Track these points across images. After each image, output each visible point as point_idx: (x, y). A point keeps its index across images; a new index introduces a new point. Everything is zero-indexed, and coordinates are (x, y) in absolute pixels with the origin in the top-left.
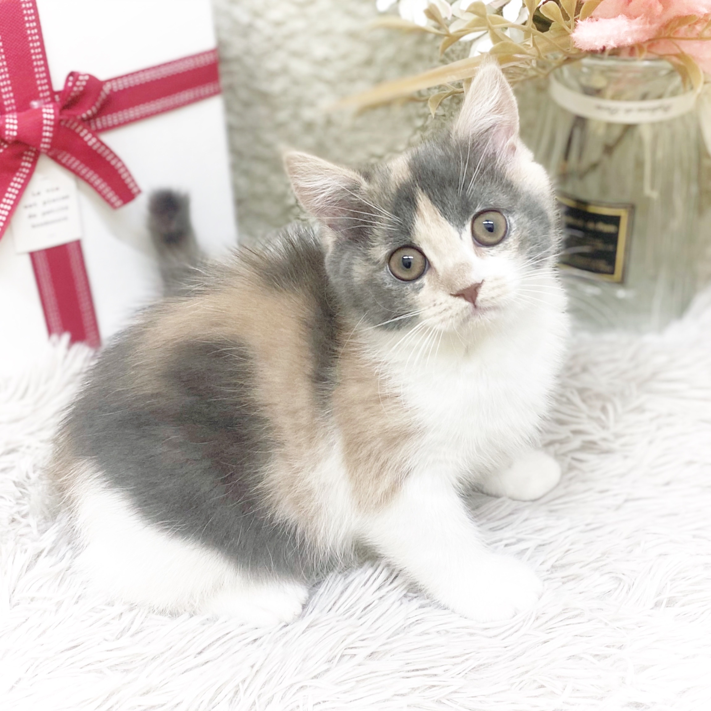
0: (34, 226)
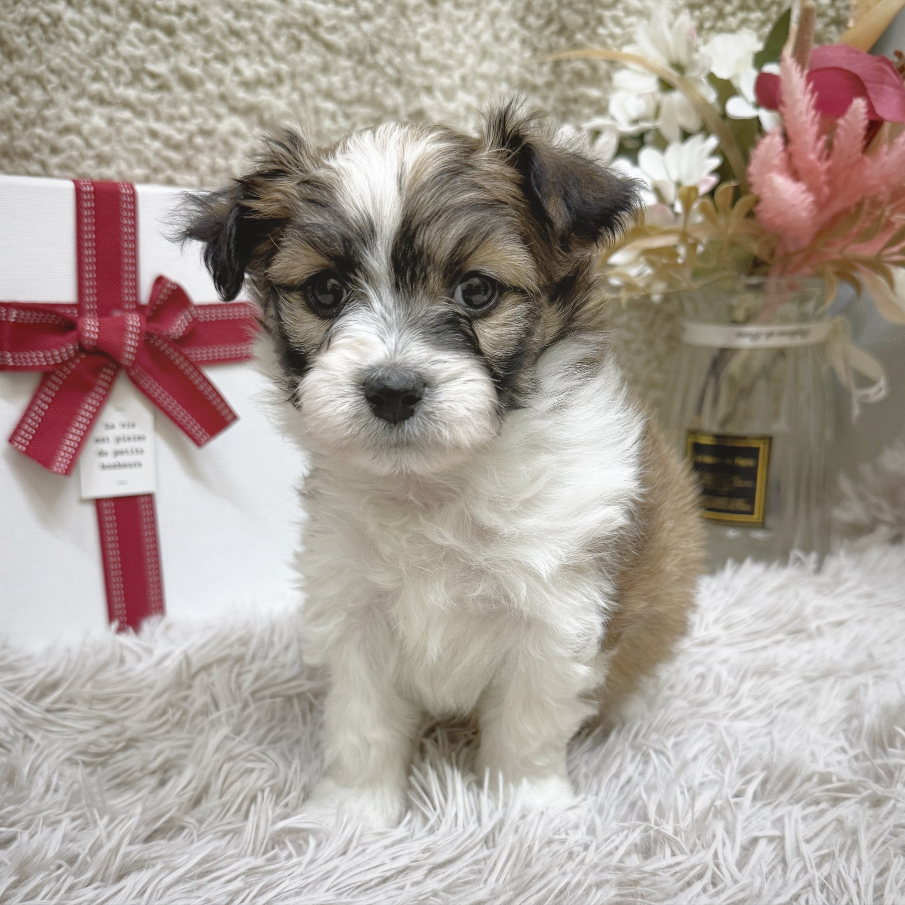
0: (104, 467)
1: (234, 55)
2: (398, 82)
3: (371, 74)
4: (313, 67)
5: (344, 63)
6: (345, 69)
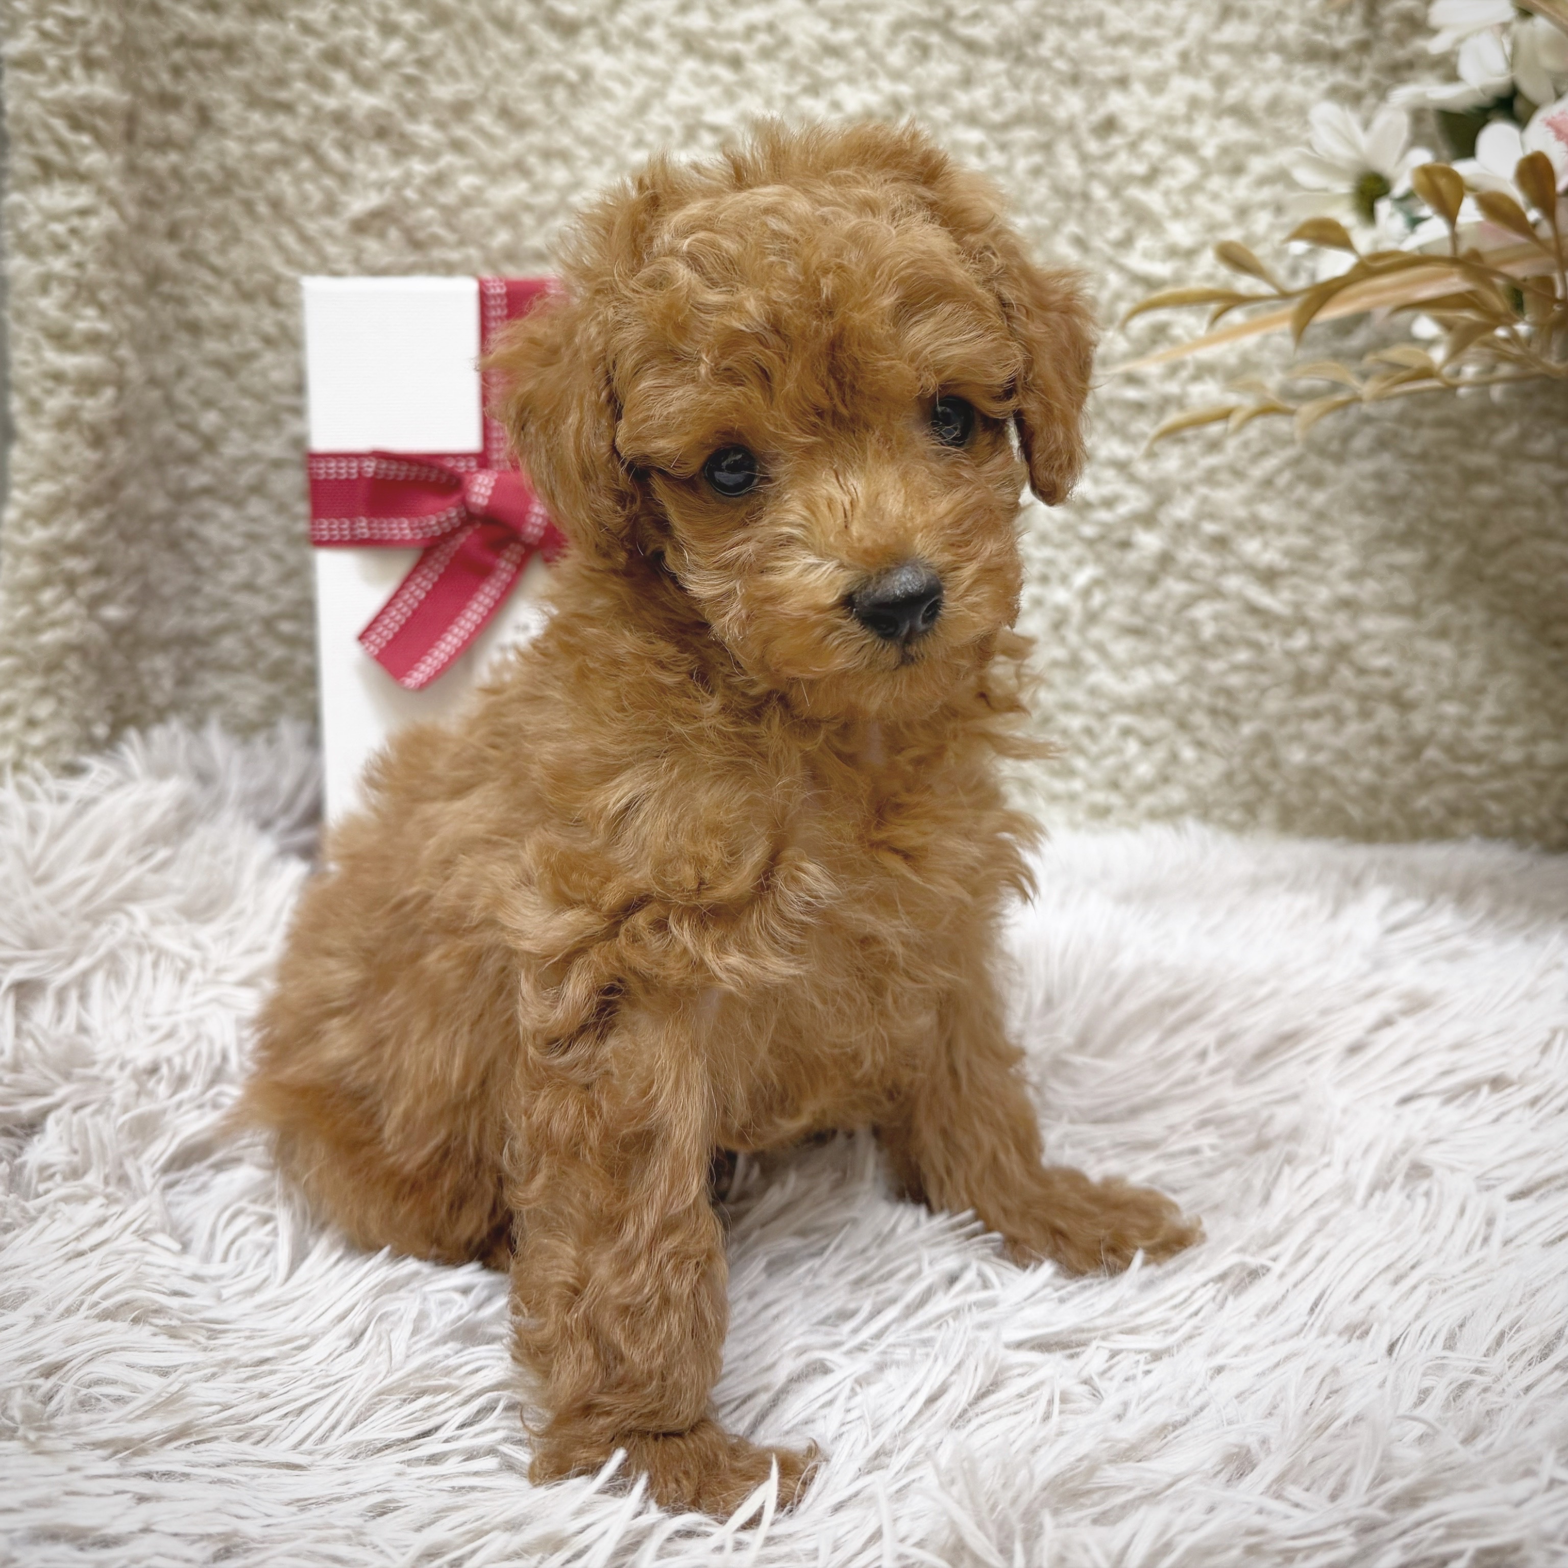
1: (830, 84)
2: (1075, 80)
3: (1033, 76)
4: (948, 82)
5: (994, 65)
6: (995, 76)
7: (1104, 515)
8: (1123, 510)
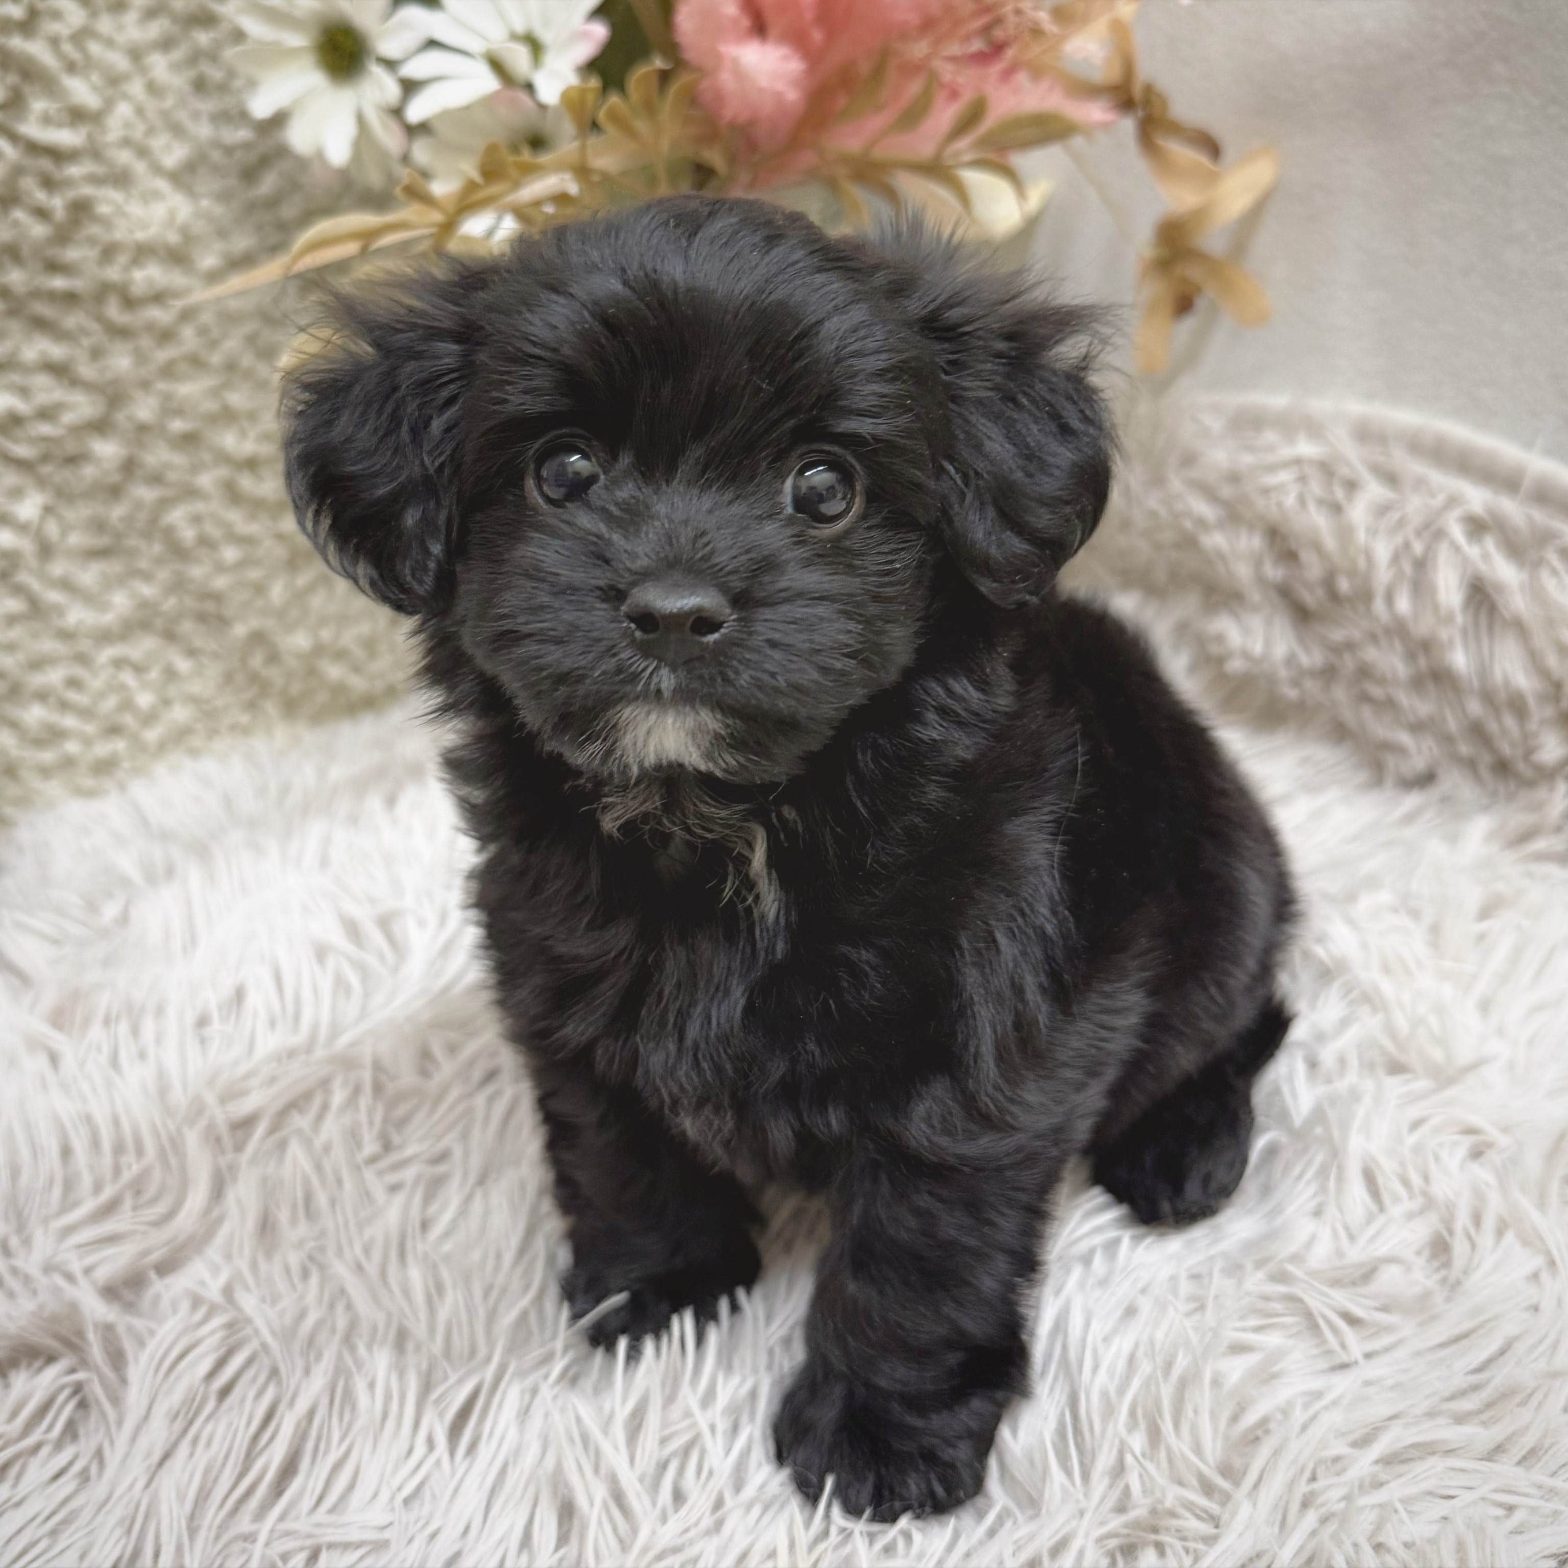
7: (45, 429)
8: (68, 418)
